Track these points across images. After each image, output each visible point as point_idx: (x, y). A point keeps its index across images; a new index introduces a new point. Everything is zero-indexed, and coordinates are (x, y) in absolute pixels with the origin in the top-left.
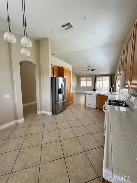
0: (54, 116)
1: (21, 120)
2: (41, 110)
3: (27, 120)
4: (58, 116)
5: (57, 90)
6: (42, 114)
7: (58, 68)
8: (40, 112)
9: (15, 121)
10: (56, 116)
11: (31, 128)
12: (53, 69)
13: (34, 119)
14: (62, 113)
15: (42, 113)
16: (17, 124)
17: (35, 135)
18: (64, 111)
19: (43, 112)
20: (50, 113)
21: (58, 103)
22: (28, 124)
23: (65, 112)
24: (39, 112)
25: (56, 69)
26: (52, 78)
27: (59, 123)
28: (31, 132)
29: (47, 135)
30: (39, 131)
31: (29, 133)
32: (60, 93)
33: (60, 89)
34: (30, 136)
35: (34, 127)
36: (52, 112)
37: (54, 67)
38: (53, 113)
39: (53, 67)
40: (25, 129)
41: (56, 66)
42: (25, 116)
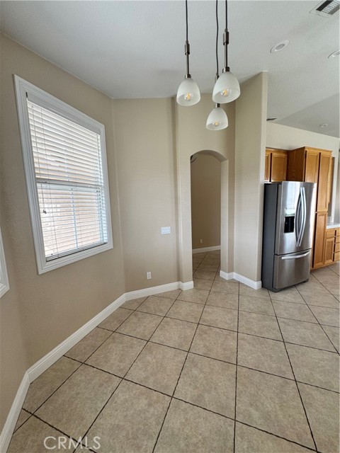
0: (266, 292)
1: (188, 285)
2: (231, 270)
3: (199, 286)
4: (280, 296)
5: (282, 221)
6: (233, 281)
7: (284, 155)
8: (227, 274)
9: (176, 283)
10: (273, 295)
11: (208, 309)
12: (270, 158)
13: (213, 290)
14: (294, 291)
15: (233, 279)
16: (180, 290)
17: (218, 330)
18: (301, 287)
19: (235, 276)
20: (255, 285)
21: (283, 258)
22: (201, 297)
23: (305, 290)
24: (224, 275)
25: (279, 158)
26: (266, 185)
27: (285, 321)
28: (208, 318)
29: (249, 343)
30: (227, 323)
31: (204, 321)
32: (292, 231)
33: (293, 218)
34: (207, 328)
35: (215, 309)
36: (260, 282)
37: (274, 154)
38: (263, 286)
39: (269, 153)
40: (195, 306)
41: (279, 151)
42: (195, 278)
